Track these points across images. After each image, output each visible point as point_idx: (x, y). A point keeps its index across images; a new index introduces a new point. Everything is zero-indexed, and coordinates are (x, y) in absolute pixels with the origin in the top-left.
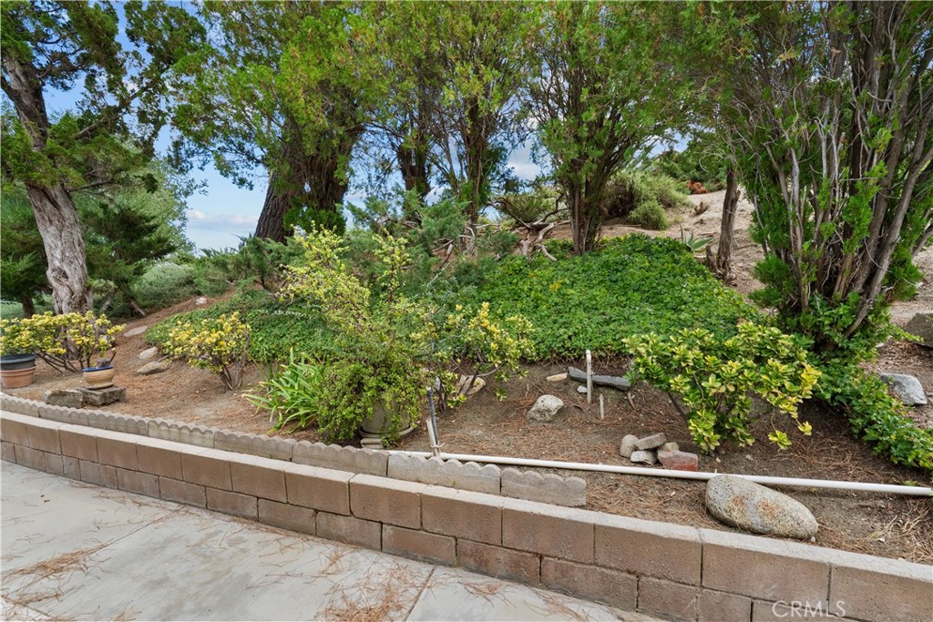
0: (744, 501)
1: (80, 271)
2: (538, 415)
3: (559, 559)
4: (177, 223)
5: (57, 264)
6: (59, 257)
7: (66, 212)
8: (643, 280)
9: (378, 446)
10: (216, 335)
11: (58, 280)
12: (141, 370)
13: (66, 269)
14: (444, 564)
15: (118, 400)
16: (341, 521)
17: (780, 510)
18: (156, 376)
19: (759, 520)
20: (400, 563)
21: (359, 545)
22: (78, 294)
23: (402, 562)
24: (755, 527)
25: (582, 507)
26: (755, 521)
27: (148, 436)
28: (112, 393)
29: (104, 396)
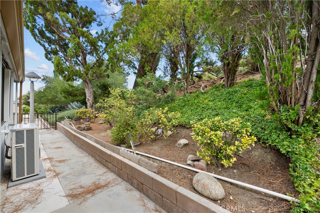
0: (199, 182)
1: (92, 99)
2: (178, 145)
3: (146, 186)
4: (126, 84)
5: (88, 97)
6: (88, 96)
7: (89, 85)
8: (240, 98)
9: (124, 147)
10: (106, 115)
11: (88, 101)
12: (99, 123)
13: (89, 99)
14: (125, 181)
15: (90, 130)
16: (110, 164)
17: (207, 187)
18: (101, 124)
19: (201, 189)
20: (117, 178)
21: (112, 171)
22: (91, 104)
23: (118, 178)
24: (199, 191)
25: (155, 172)
26: (199, 189)
27: (86, 138)
28: (89, 128)
29: (87, 128)
